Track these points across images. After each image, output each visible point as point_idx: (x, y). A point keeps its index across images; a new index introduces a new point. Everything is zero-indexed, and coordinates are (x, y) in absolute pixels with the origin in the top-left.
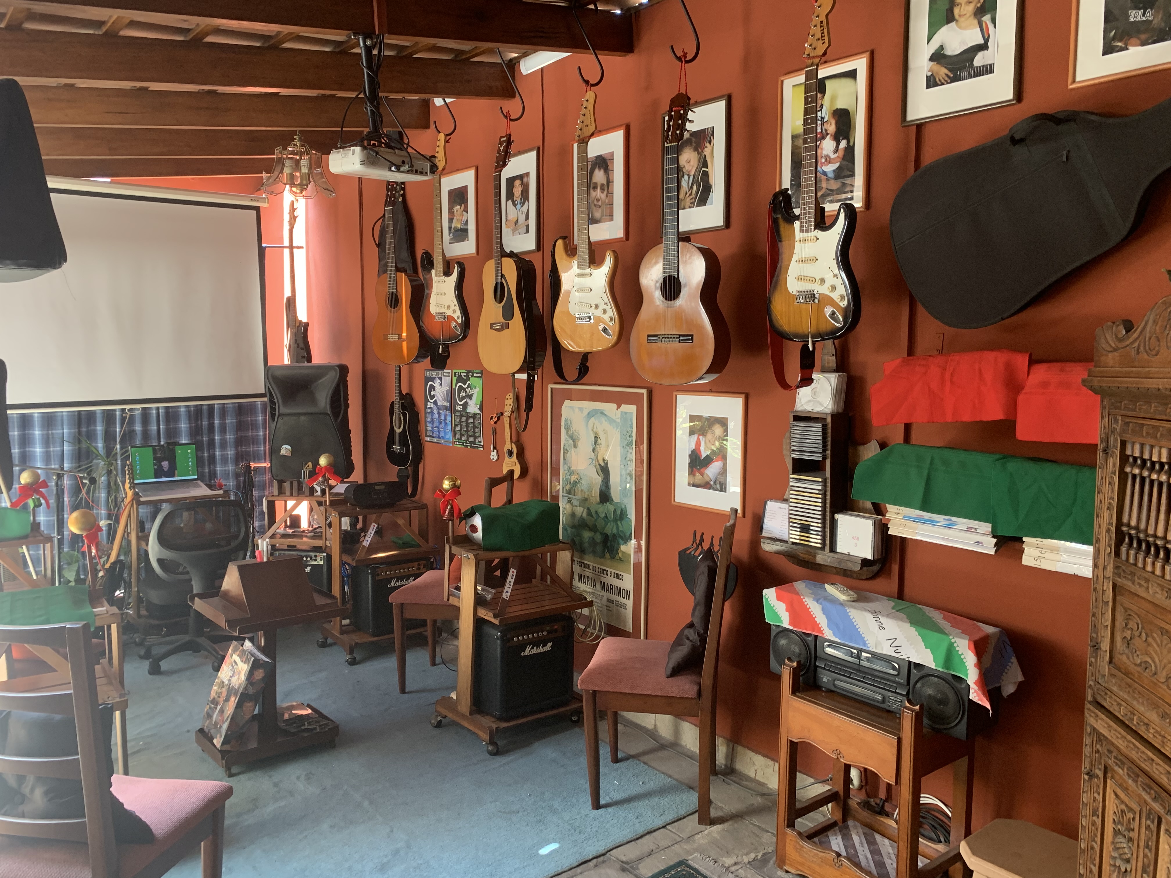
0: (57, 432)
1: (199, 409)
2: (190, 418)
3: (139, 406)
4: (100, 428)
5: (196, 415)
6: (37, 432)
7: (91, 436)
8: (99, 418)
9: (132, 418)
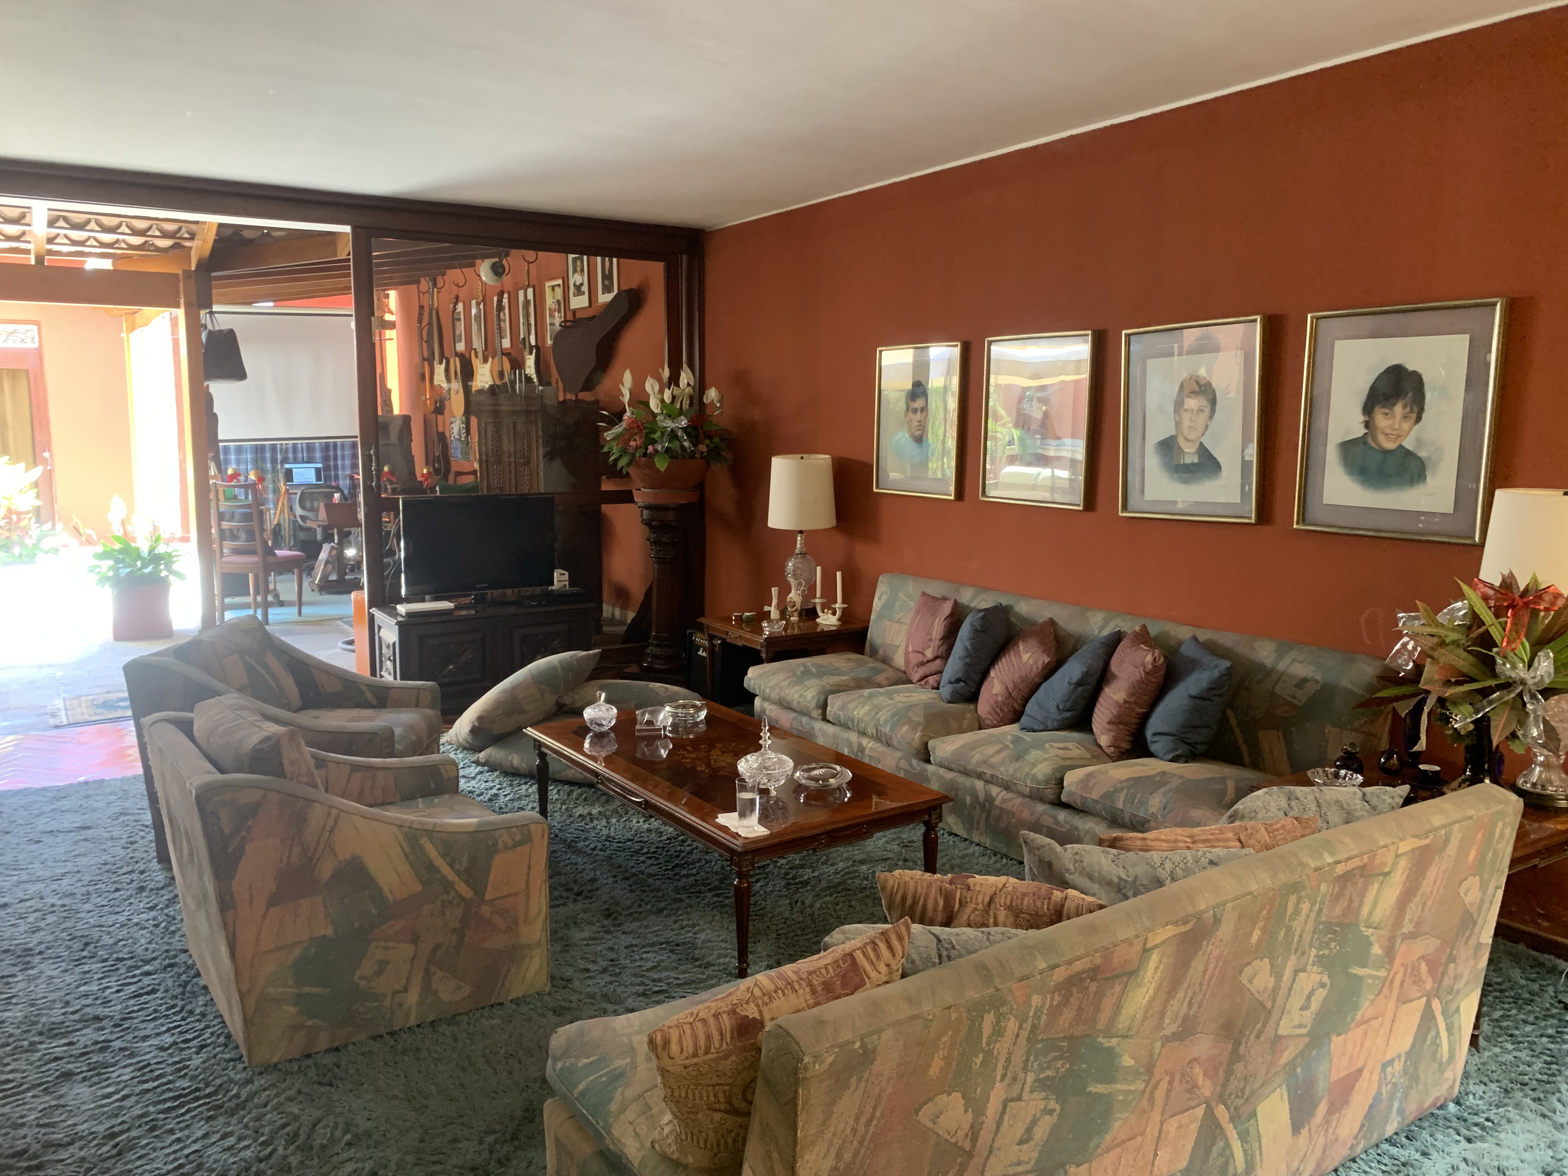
0: (244, 456)
1: (327, 444)
2: (322, 451)
3: (291, 442)
4: (268, 455)
5: (326, 448)
6: (233, 457)
7: (264, 460)
8: (267, 449)
9: (287, 449)
